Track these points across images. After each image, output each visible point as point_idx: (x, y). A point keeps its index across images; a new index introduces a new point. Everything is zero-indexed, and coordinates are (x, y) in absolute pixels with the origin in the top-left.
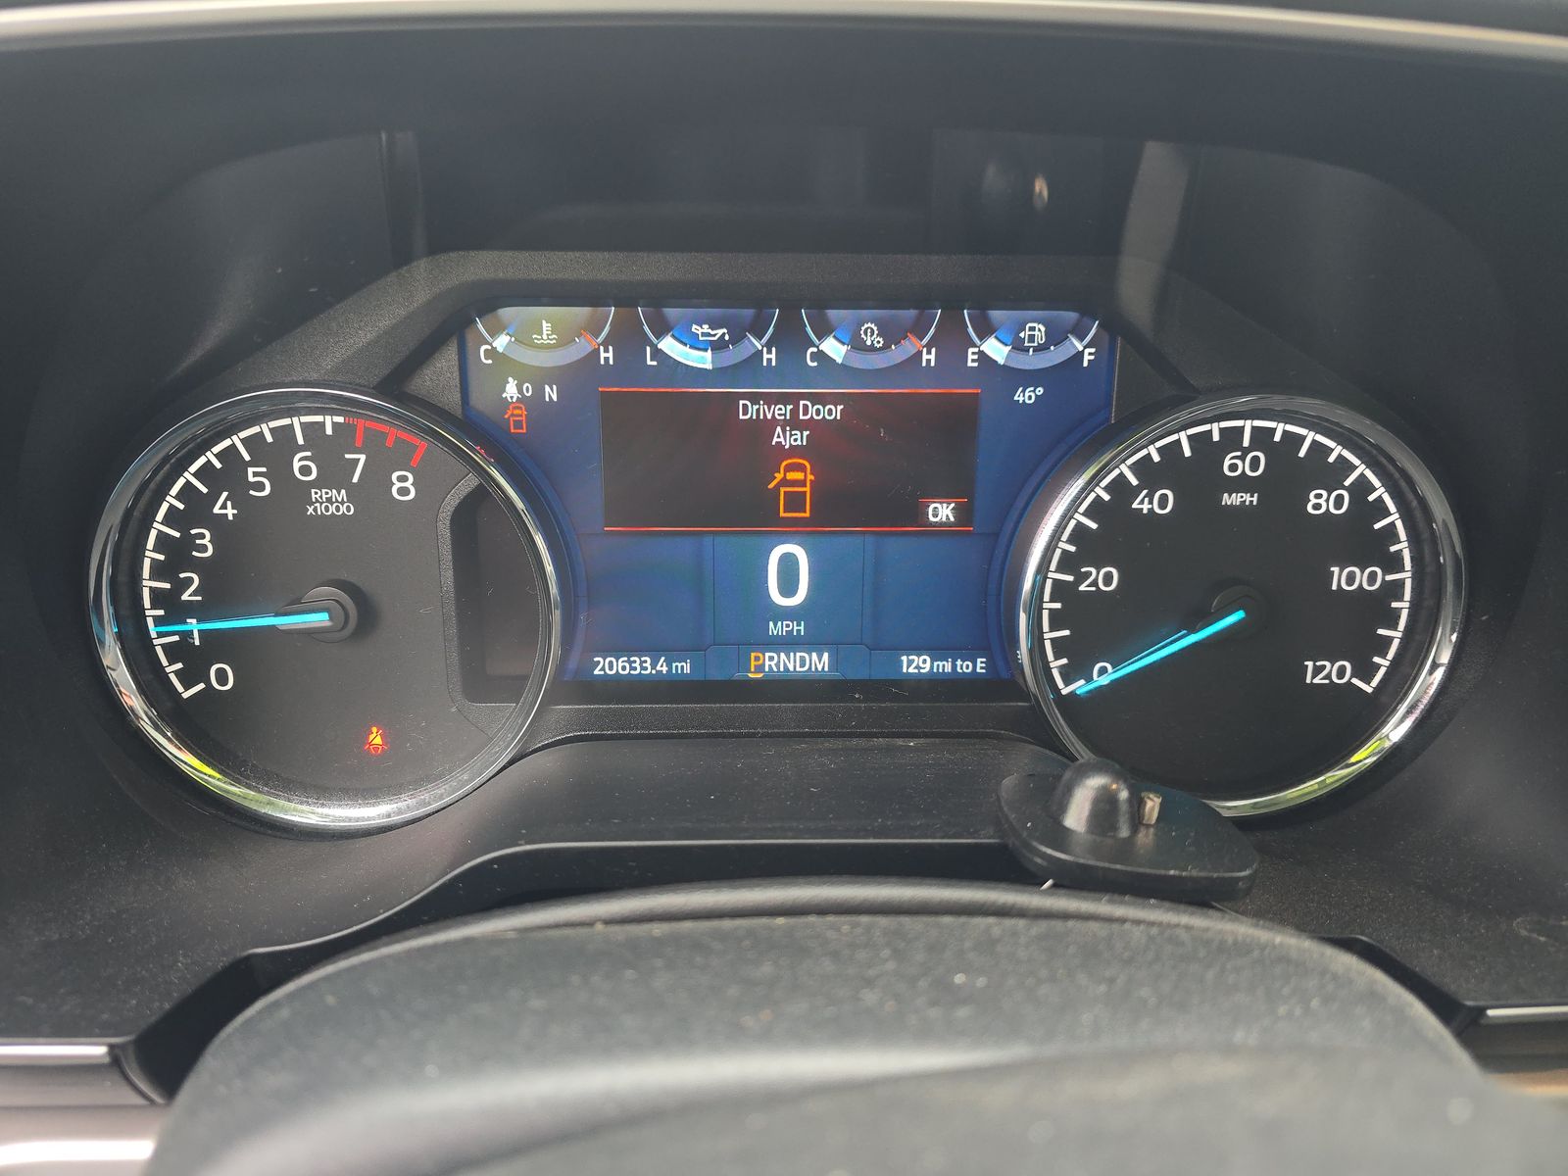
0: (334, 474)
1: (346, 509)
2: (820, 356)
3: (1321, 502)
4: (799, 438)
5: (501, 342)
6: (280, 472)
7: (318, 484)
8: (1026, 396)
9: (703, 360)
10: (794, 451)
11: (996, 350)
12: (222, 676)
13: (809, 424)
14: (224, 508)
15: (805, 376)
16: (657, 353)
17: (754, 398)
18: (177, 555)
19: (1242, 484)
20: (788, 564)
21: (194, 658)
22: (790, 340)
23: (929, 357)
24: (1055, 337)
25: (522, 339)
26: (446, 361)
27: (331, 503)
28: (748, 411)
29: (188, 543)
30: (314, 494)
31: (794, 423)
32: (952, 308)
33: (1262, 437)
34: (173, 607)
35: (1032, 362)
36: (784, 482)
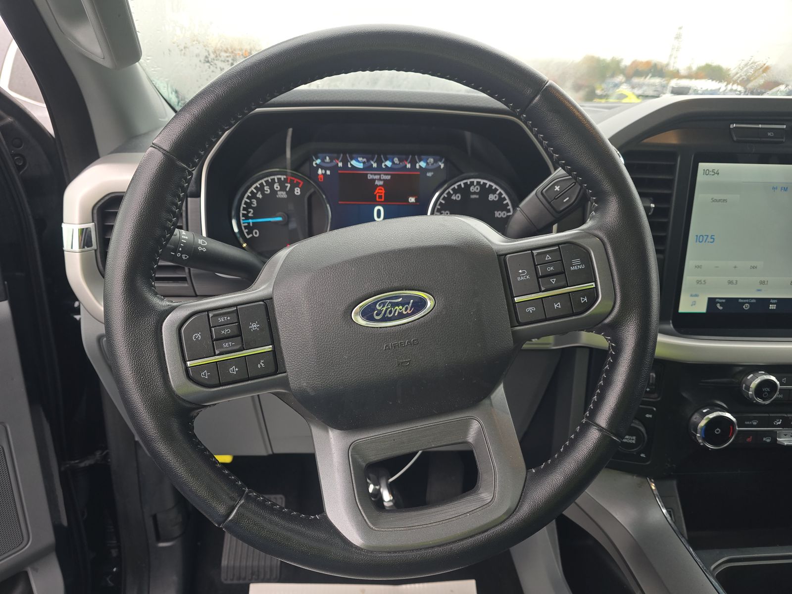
0: (283, 188)
1: (285, 196)
2: (385, 165)
3: (492, 197)
4: (381, 183)
5: (318, 161)
6: (272, 188)
7: (280, 190)
8: (429, 174)
9: (360, 166)
10: (380, 186)
11: (423, 164)
12: (256, 233)
13: (384, 180)
14: (259, 195)
15: (382, 169)
16: (351, 164)
17: (372, 174)
18: (248, 205)
19: (475, 193)
20: (379, 211)
21: (250, 229)
22: (379, 162)
23: (409, 166)
24: (435, 161)
25: (323, 160)
26: (307, 166)
27: (282, 195)
28: (370, 177)
29: (251, 203)
30: (279, 193)
31: (380, 179)
32: (413, 155)
33: (478, 183)
34: (246, 217)
35: (430, 167)
36: (378, 193)
